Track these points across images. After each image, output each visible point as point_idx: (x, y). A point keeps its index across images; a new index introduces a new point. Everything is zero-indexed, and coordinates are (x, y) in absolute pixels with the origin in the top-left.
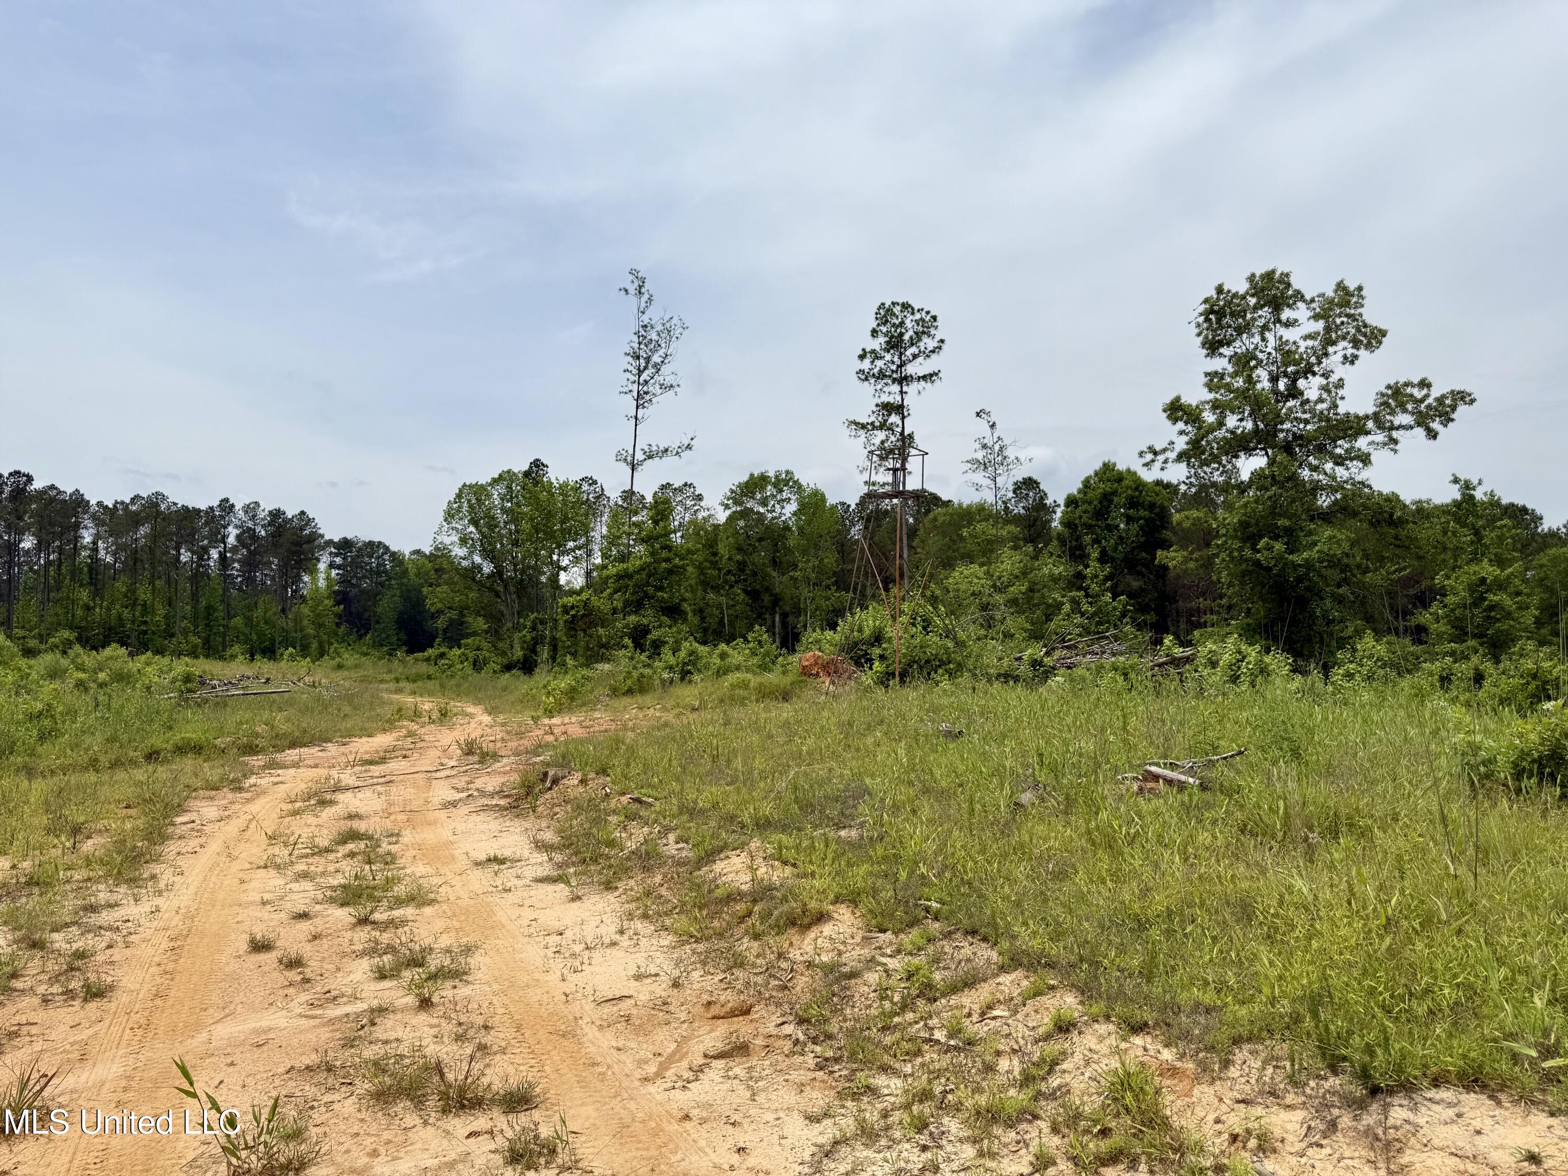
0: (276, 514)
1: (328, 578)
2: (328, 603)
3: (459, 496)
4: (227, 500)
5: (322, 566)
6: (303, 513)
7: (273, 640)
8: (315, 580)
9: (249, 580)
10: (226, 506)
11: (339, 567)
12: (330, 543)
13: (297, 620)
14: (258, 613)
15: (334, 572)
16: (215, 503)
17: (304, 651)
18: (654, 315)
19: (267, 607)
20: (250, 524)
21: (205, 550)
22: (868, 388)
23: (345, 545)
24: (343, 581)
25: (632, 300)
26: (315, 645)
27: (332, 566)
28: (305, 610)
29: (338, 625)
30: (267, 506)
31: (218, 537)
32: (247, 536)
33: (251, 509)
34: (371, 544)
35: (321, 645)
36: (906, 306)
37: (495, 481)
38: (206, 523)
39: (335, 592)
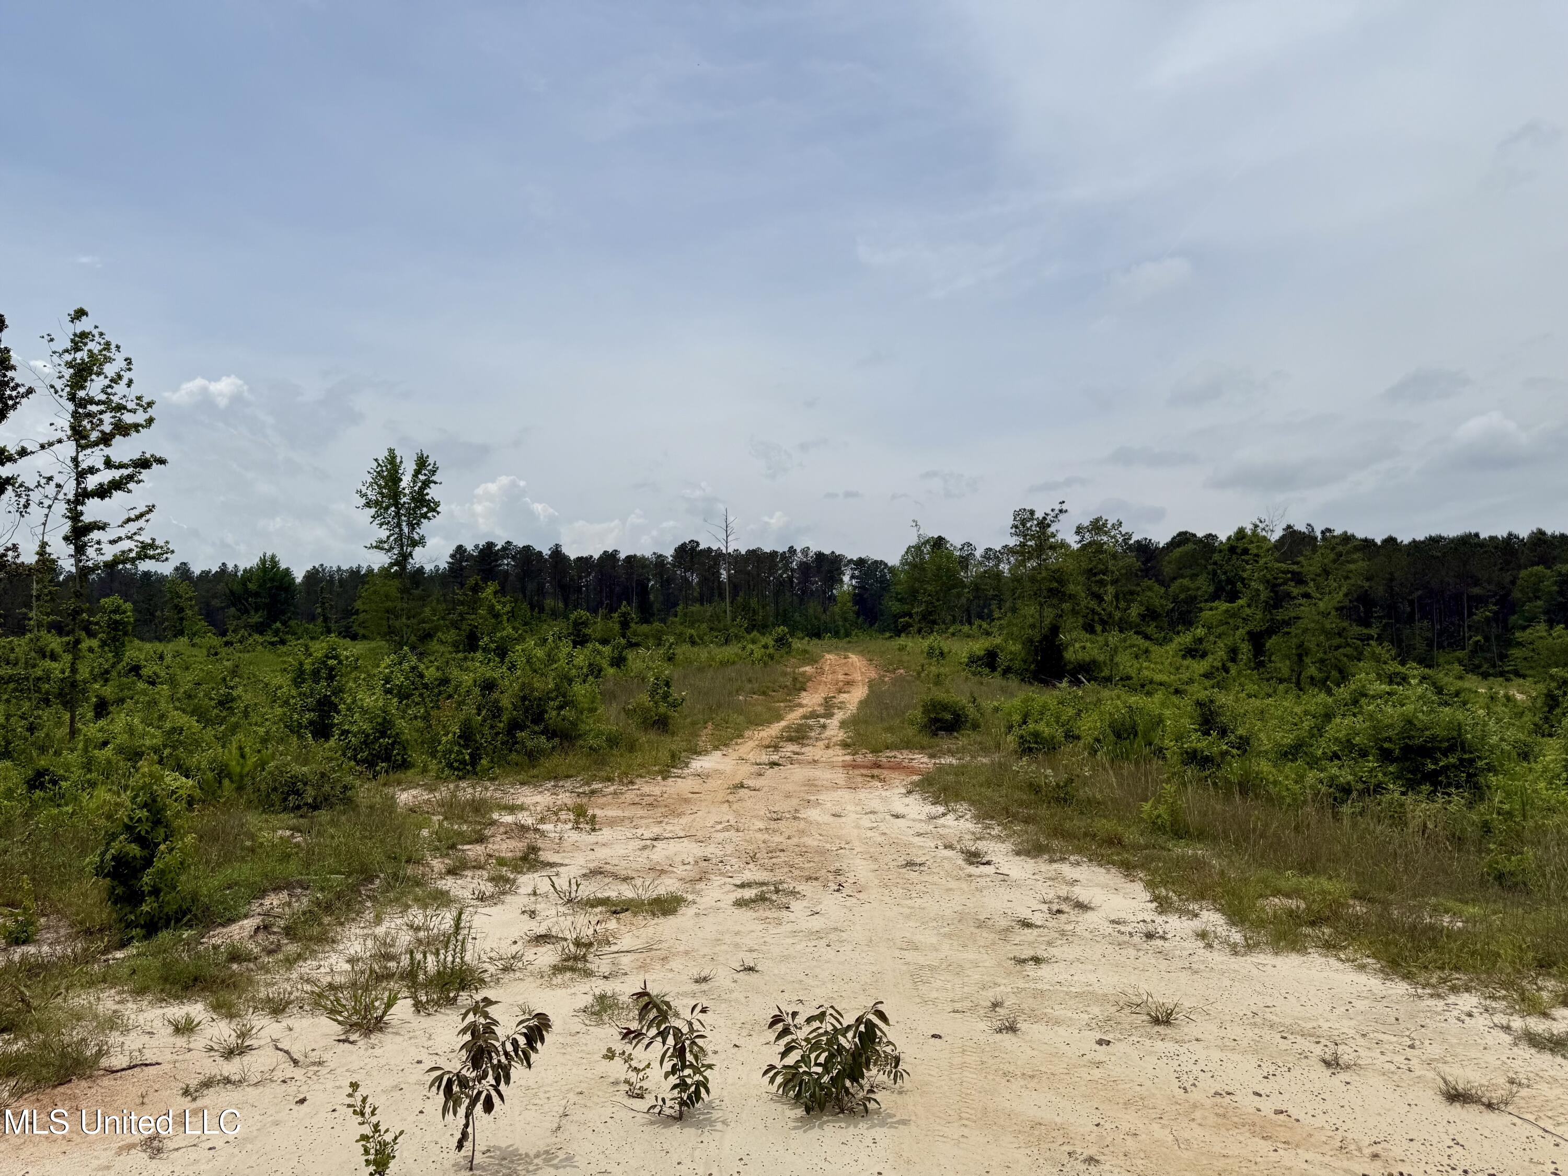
0: (819, 554)
1: (850, 585)
2: (850, 604)
4: (792, 547)
5: (846, 579)
7: (819, 629)
8: (841, 587)
9: (803, 589)
10: (792, 550)
11: (857, 578)
12: (851, 561)
13: (833, 615)
14: (810, 611)
15: (854, 582)
16: (786, 550)
17: (836, 634)
19: (813, 607)
20: (804, 560)
21: (781, 575)
23: (861, 562)
24: (862, 587)
26: (842, 631)
27: (852, 577)
28: (836, 609)
29: (857, 618)
30: (814, 549)
31: (786, 568)
33: (805, 551)
34: (876, 562)
35: (846, 630)
38: (781, 560)
39: (855, 595)
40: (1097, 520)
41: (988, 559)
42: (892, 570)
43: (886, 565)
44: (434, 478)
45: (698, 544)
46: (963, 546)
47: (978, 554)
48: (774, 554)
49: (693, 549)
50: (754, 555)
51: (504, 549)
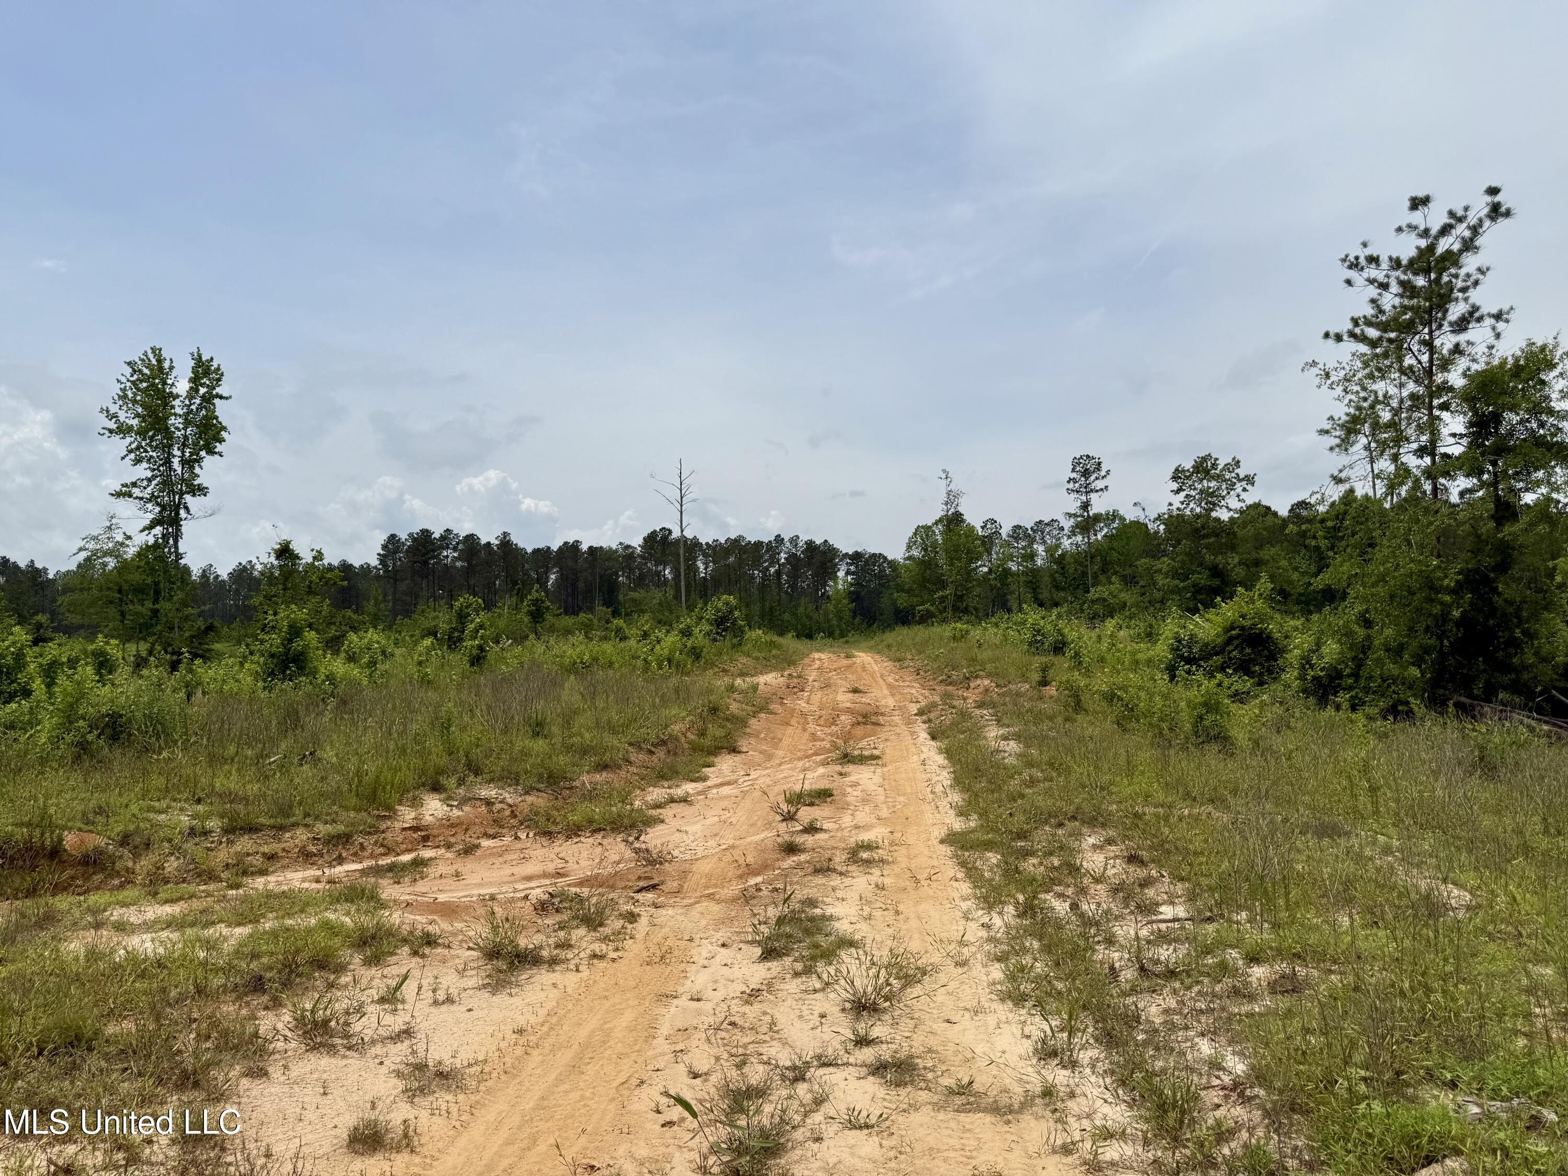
0: (810, 544)
1: (845, 581)
2: (845, 601)
3: (915, 534)
4: (779, 536)
5: (841, 574)
6: (826, 541)
7: (811, 629)
8: (836, 583)
9: (793, 587)
10: (779, 539)
11: (853, 573)
12: (846, 555)
13: (826, 613)
14: (801, 610)
15: (849, 578)
16: (772, 539)
17: (830, 634)
18: (952, 487)
19: (804, 606)
20: (794, 551)
21: (767, 569)
22: (1074, 495)
23: (857, 556)
24: (857, 583)
25: (944, 482)
26: (837, 632)
27: (848, 573)
28: (831, 607)
29: (854, 617)
30: (804, 538)
31: (774, 560)
32: (792, 558)
33: (794, 540)
34: (874, 555)
35: (841, 630)
36: (1088, 456)
37: (936, 523)
38: (767, 551)
39: (850, 592)
40: (1204, 459)
41: (1017, 539)
42: (893, 564)
43: (885, 558)
44: (218, 390)
45: (670, 532)
46: (986, 523)
47: (1005, 532)
48: (759, 544)
49: (665, 538)
50: (736, 545)
51: (443, 538)
